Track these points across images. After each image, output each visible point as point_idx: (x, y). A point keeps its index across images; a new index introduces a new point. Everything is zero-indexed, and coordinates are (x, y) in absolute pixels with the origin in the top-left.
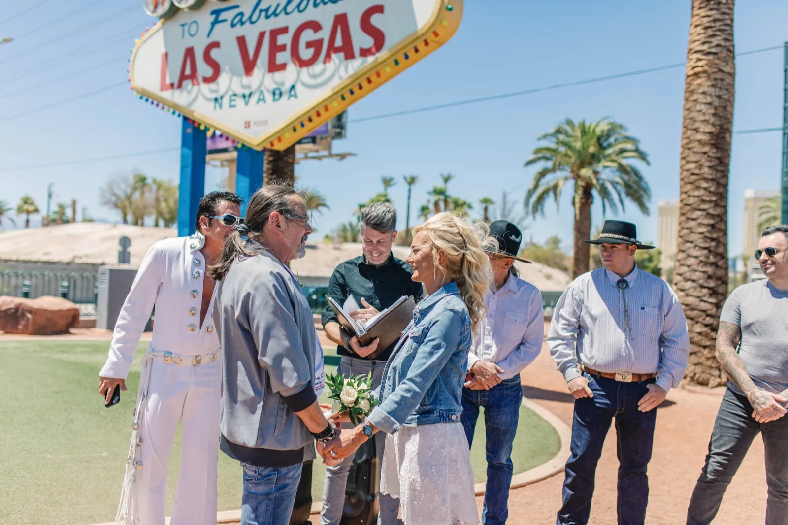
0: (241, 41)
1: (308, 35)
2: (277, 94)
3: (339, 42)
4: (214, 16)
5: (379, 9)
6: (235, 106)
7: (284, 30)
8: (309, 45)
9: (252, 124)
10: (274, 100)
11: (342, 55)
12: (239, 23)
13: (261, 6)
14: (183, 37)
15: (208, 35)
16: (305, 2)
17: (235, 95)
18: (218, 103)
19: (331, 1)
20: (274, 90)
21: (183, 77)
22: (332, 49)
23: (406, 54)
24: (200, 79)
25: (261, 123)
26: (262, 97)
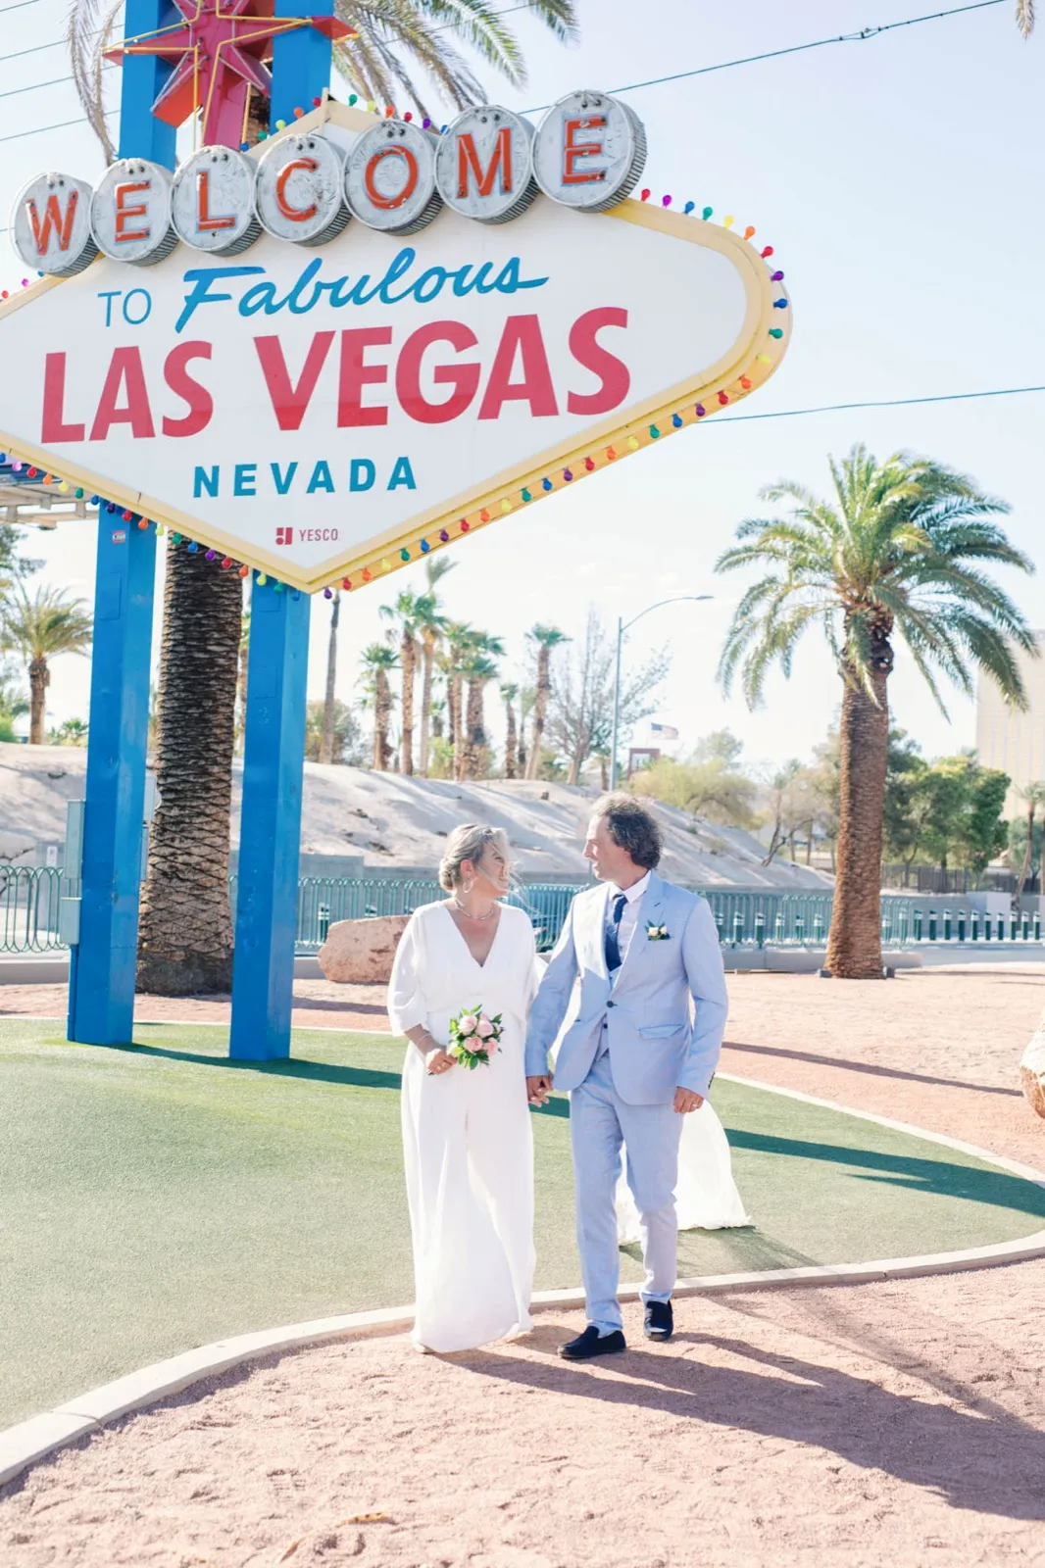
0: (269, 350)
1: (440, 353)
2: (362, 474)
3: (517, 376)
4: (193, 284)
5: (616, 316)
6: (252, 492)
7: (382, 336)
8: (443, 374)
9: (296, 535)
10: (355, 486)
11: (524, 405)
12: (262, 309)
13: (321, 276)
14: (108, 325)
15: (179, 327)
16: (434, 280)
17: (253, 467)
18: (206, 482)
19: (498, 284)
20: (356, 464)
21: (107, 415)
22: (500, 390)
23: (675, 416)
24: (158, 426)
25: (319, 535)
26: (322, 478)
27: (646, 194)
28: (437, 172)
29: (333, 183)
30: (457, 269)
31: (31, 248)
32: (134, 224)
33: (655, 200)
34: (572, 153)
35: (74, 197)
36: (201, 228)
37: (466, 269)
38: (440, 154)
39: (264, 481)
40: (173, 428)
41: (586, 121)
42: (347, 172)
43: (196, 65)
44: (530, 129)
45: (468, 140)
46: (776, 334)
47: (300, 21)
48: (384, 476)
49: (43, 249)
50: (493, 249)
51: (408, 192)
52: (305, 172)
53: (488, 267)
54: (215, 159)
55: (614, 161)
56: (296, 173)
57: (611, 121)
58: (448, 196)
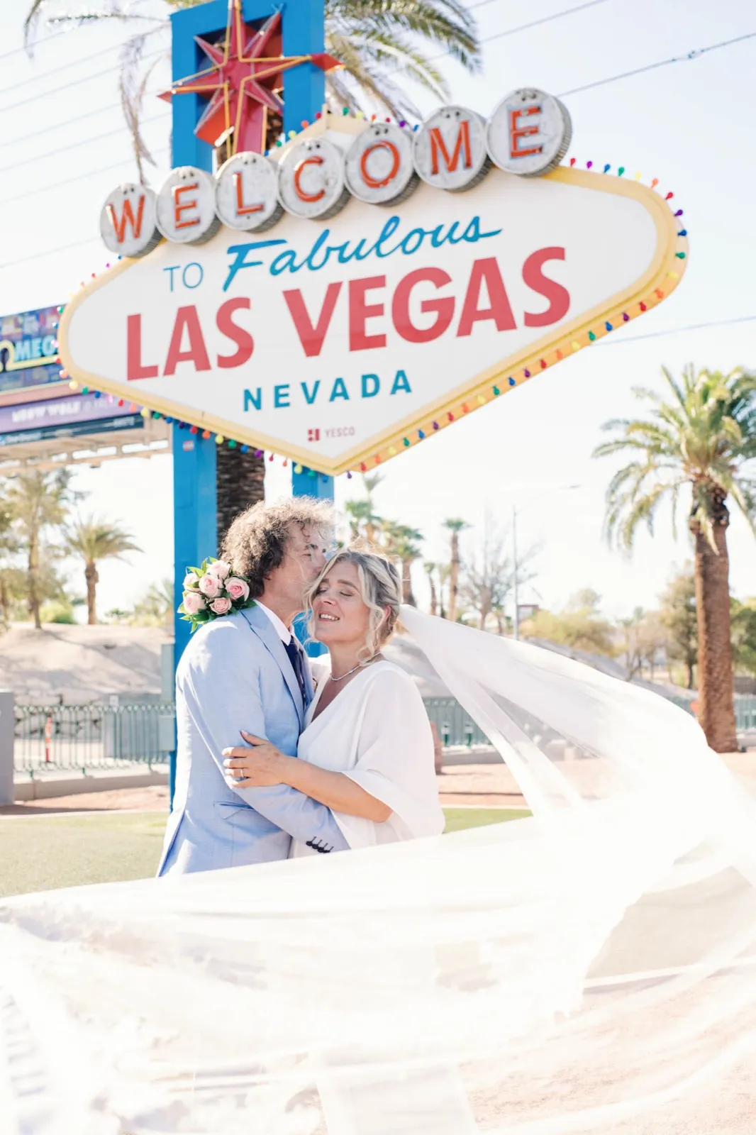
0: (294, 299)
1: (424, 291)
2: (370, 385)
3: (484, 303)
4: (234, 256)
5: (558, 253)
6: (287, 405)
7: (379, 282)
8: (427, 306)
9: (322, 434)
10: (365, 394)
11: (491, 324)
12: (288, 269)
13: (329, 242)
14: (172, 289)
15: (226, 287)
16: (416, 237)
17: (287, 386)
18: (252, 400)
19: (465, 237)
20: (365, 378)
21: (175, 355)
22: (471, 315)
23: (607, 324)
24: (213, 361)
25: (340, 433)
26: (341, 389)
27: (573, 161)
28: (414, 158)
29: (336, 174)
30: (433, 228)
31: (113, 238)
32: (188, 215)
33: (581, 165)
34: (516, 134)
35: (142, 199)
36: (239, 214)
37: (440, 228)
38: (416, 144)
39: (296, 395)
40: (225, 362)
41: (525, 110)
42: (346, 163)
43: (226, 98)
44: (483, 121)
45: (437, 132)
46: (681, 256)
47: (300, 59)
48: (387, 383)
49: (121, 238)
50: (461, 211)
51: (393, 174)
52: (315, 167)
53: (456, 225)
54: (246, 163)
55: (549, 137)
56: (308, 168)
57: (544, 109)
58: (424, 174)
